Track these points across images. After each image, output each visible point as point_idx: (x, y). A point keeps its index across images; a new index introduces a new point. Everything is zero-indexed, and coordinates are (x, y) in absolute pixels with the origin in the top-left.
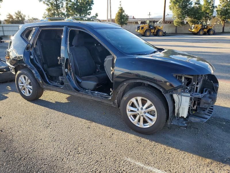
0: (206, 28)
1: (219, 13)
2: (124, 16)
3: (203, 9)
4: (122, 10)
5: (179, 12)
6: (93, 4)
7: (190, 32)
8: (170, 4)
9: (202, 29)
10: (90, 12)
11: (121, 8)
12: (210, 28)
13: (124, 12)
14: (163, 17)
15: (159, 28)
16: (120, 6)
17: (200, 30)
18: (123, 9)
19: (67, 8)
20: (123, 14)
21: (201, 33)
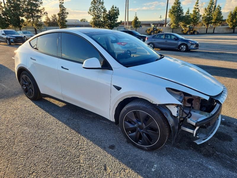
0: (192, 30)
1: (204, 20)
2: (138, 22)
3: (192, 17)
4: (136, 18)
5: (174, 19)
6: (119, 15)
7: (181, 33)
8: (169, 14)
9: (189, 31)
10: (117, 20)
11: (136, 17)
12: (195, 30)
13: (138, 19)
14: (165, 20)
15: (160, 30)
16: (135, 16)
17: (188, 31)
18: (138, 18)
19: (104, 17)
20: (138, 21)
21: (188, 33)
